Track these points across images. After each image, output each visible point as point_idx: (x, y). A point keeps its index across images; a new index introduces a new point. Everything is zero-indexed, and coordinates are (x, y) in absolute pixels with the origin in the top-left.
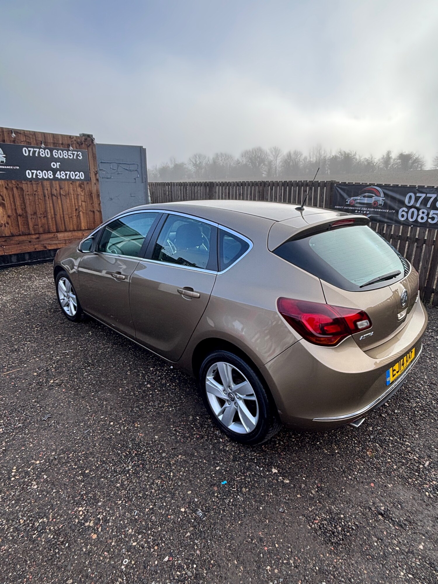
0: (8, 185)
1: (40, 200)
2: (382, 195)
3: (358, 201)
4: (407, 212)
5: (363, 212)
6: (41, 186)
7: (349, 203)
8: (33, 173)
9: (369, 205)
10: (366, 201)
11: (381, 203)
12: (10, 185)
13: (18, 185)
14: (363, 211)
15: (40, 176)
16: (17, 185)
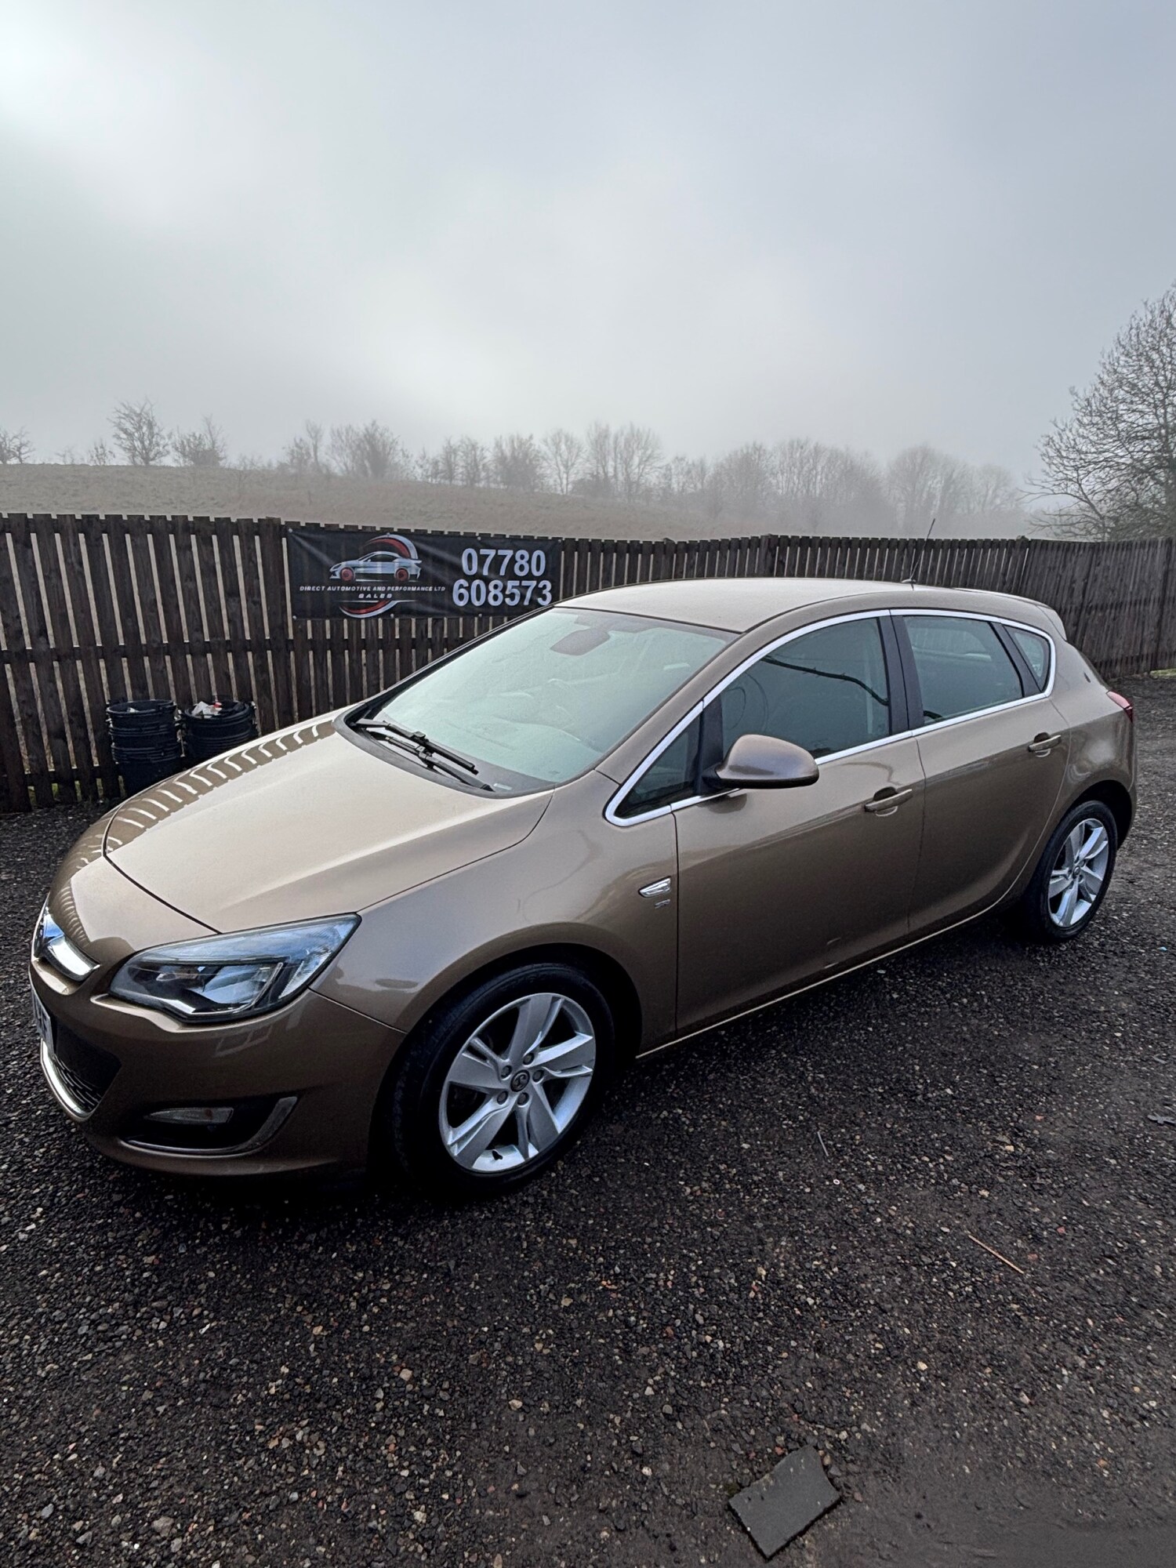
2: (414, 553)
3: (361, 570)
4: (468, 589)
5: (379, 595)
7: (338, 577)
9: (387, 579)
10: (379, 568)
11: (414, 573)
14: (379, 593)
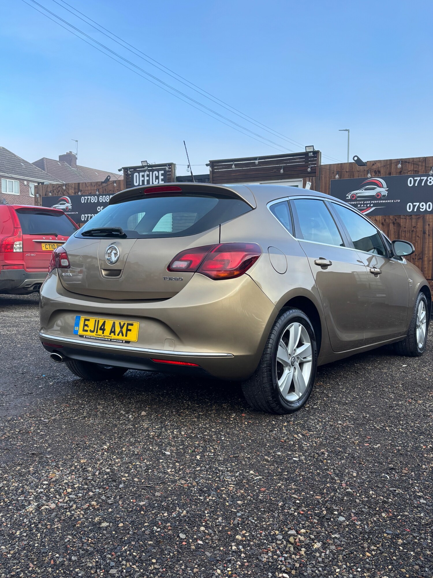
0: (385, 220)
1: (417, 238)
6: (422, 221)
8: (414, 206)
12: (387, 220)
13: (396, 220)
15: (423, 209)
16: (394, 220)
